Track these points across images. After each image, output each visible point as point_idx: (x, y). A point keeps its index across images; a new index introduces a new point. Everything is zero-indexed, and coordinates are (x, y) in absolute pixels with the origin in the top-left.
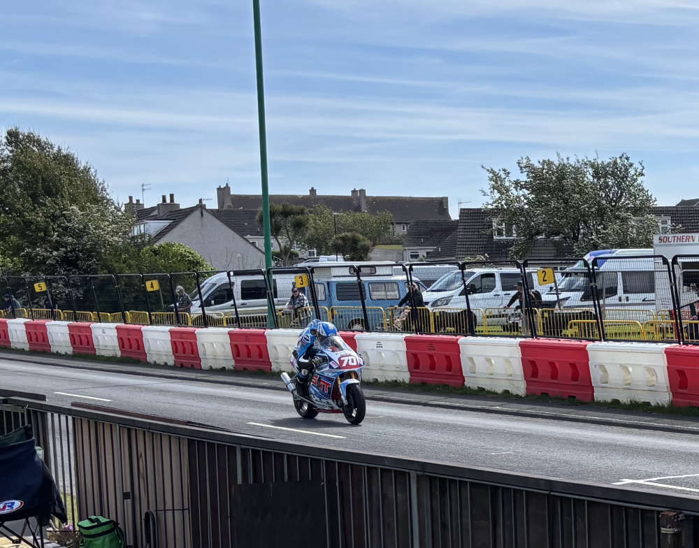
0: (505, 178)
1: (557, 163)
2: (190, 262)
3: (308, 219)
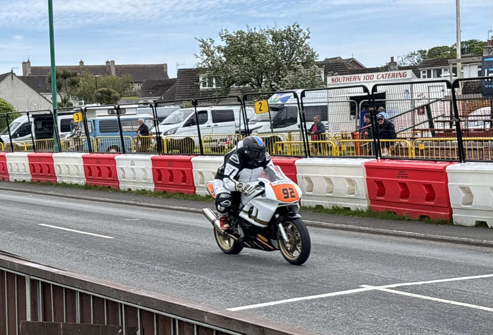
0: (211, 45)
1: (247, 32)
2: (4, 109)
3: (79, 80)
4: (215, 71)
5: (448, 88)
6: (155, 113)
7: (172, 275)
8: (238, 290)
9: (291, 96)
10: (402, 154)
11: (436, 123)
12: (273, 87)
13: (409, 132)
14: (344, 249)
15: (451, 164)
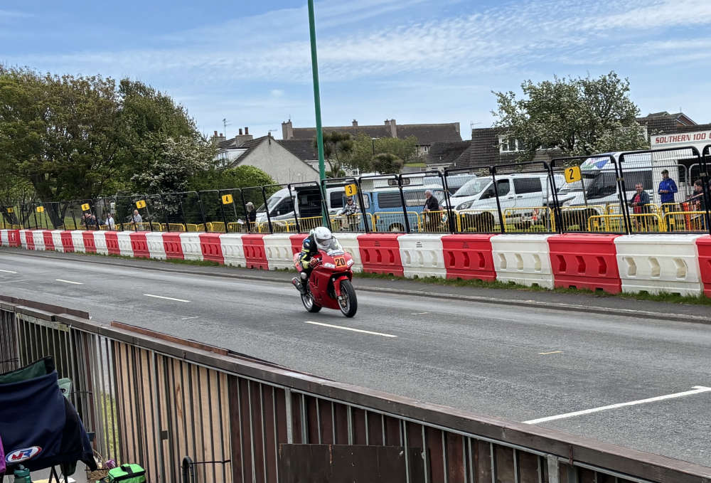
0: (511, 100)
1: (554, 83)
2: (261, 181)
3: (353, 143)
4: (516, 131)
6: (445, 183)
9: (608, 161)
12: (587, 149)
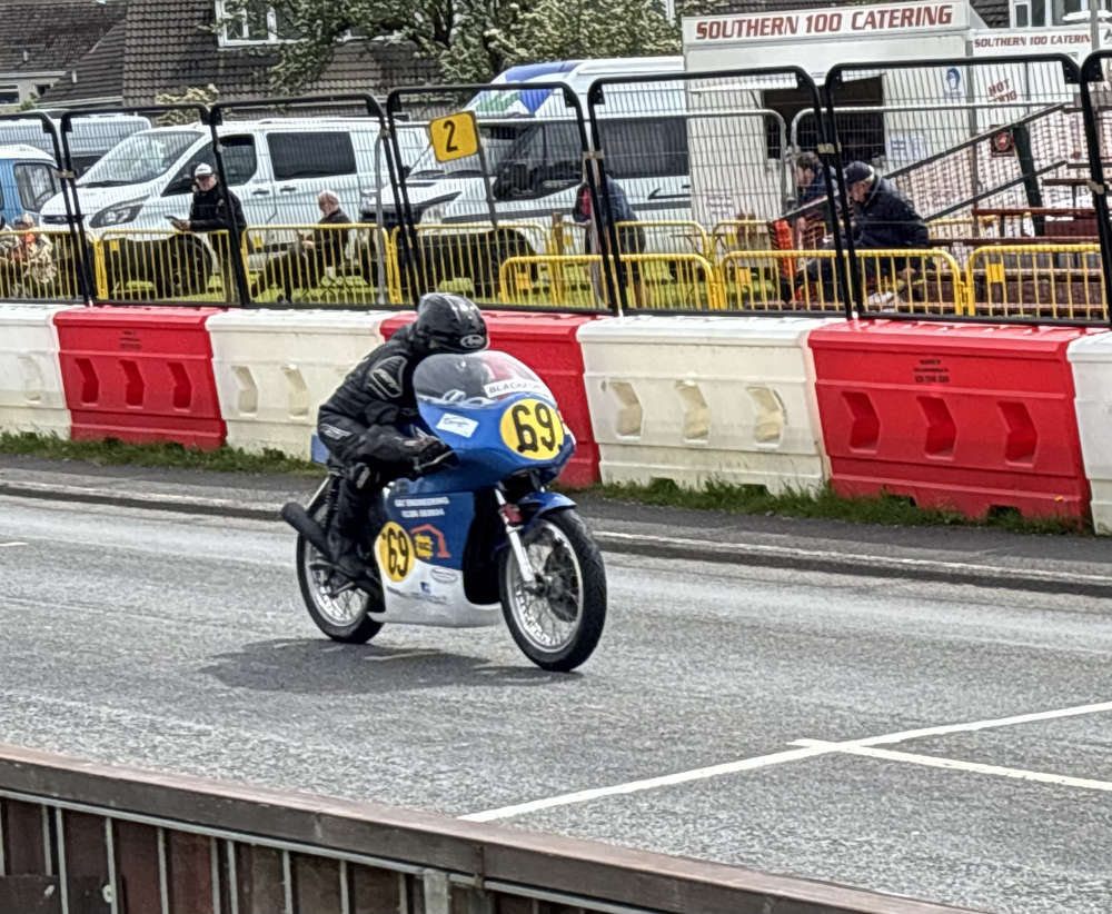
5: (1067, 82)
7: (162, 734)
8: (394, 775)
10: (933, 297)
11: (1047, 188)
12: (492, 45)
13: (960, 219)
14: (743, 626)
15: (1083, 332)
